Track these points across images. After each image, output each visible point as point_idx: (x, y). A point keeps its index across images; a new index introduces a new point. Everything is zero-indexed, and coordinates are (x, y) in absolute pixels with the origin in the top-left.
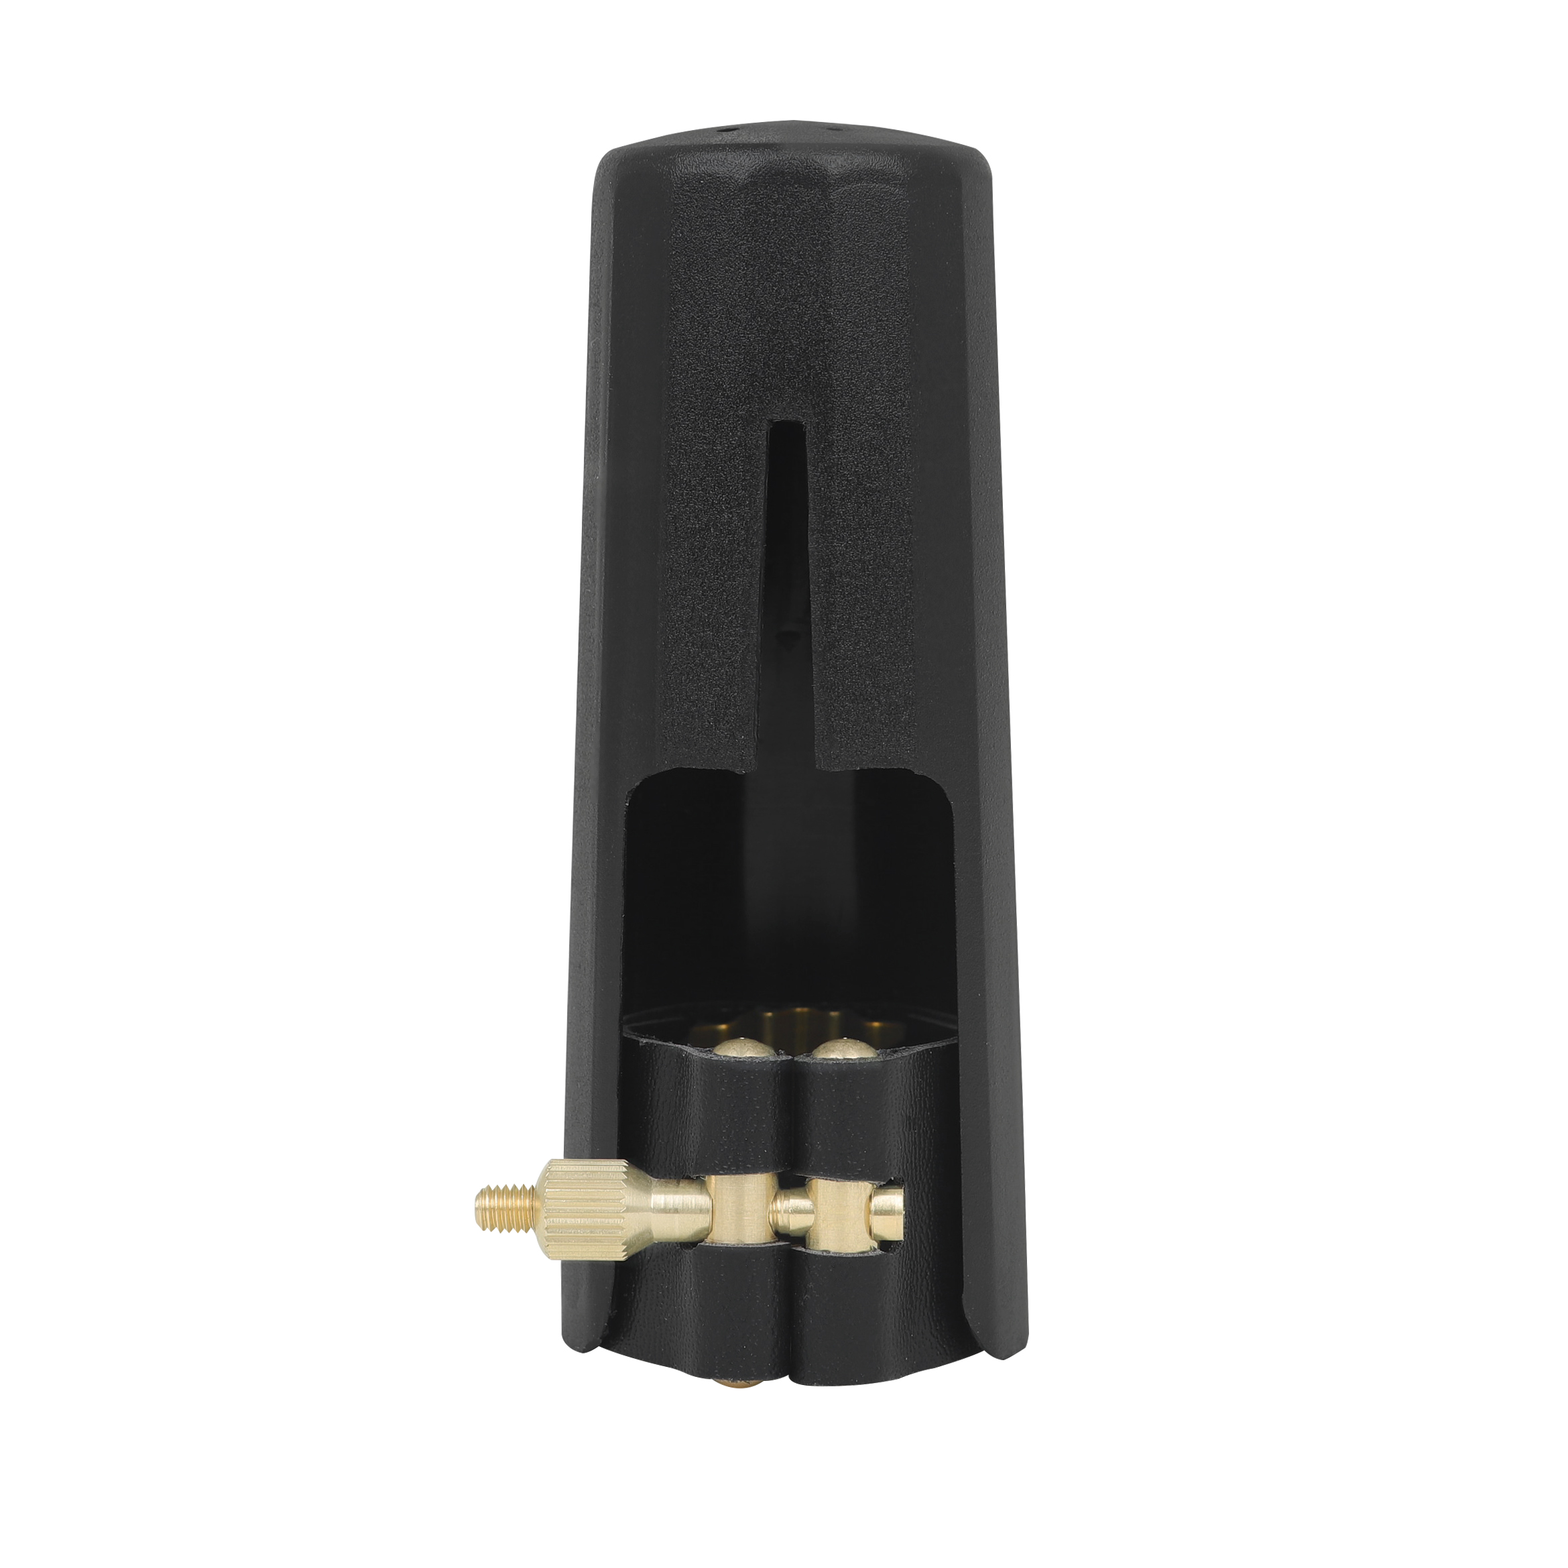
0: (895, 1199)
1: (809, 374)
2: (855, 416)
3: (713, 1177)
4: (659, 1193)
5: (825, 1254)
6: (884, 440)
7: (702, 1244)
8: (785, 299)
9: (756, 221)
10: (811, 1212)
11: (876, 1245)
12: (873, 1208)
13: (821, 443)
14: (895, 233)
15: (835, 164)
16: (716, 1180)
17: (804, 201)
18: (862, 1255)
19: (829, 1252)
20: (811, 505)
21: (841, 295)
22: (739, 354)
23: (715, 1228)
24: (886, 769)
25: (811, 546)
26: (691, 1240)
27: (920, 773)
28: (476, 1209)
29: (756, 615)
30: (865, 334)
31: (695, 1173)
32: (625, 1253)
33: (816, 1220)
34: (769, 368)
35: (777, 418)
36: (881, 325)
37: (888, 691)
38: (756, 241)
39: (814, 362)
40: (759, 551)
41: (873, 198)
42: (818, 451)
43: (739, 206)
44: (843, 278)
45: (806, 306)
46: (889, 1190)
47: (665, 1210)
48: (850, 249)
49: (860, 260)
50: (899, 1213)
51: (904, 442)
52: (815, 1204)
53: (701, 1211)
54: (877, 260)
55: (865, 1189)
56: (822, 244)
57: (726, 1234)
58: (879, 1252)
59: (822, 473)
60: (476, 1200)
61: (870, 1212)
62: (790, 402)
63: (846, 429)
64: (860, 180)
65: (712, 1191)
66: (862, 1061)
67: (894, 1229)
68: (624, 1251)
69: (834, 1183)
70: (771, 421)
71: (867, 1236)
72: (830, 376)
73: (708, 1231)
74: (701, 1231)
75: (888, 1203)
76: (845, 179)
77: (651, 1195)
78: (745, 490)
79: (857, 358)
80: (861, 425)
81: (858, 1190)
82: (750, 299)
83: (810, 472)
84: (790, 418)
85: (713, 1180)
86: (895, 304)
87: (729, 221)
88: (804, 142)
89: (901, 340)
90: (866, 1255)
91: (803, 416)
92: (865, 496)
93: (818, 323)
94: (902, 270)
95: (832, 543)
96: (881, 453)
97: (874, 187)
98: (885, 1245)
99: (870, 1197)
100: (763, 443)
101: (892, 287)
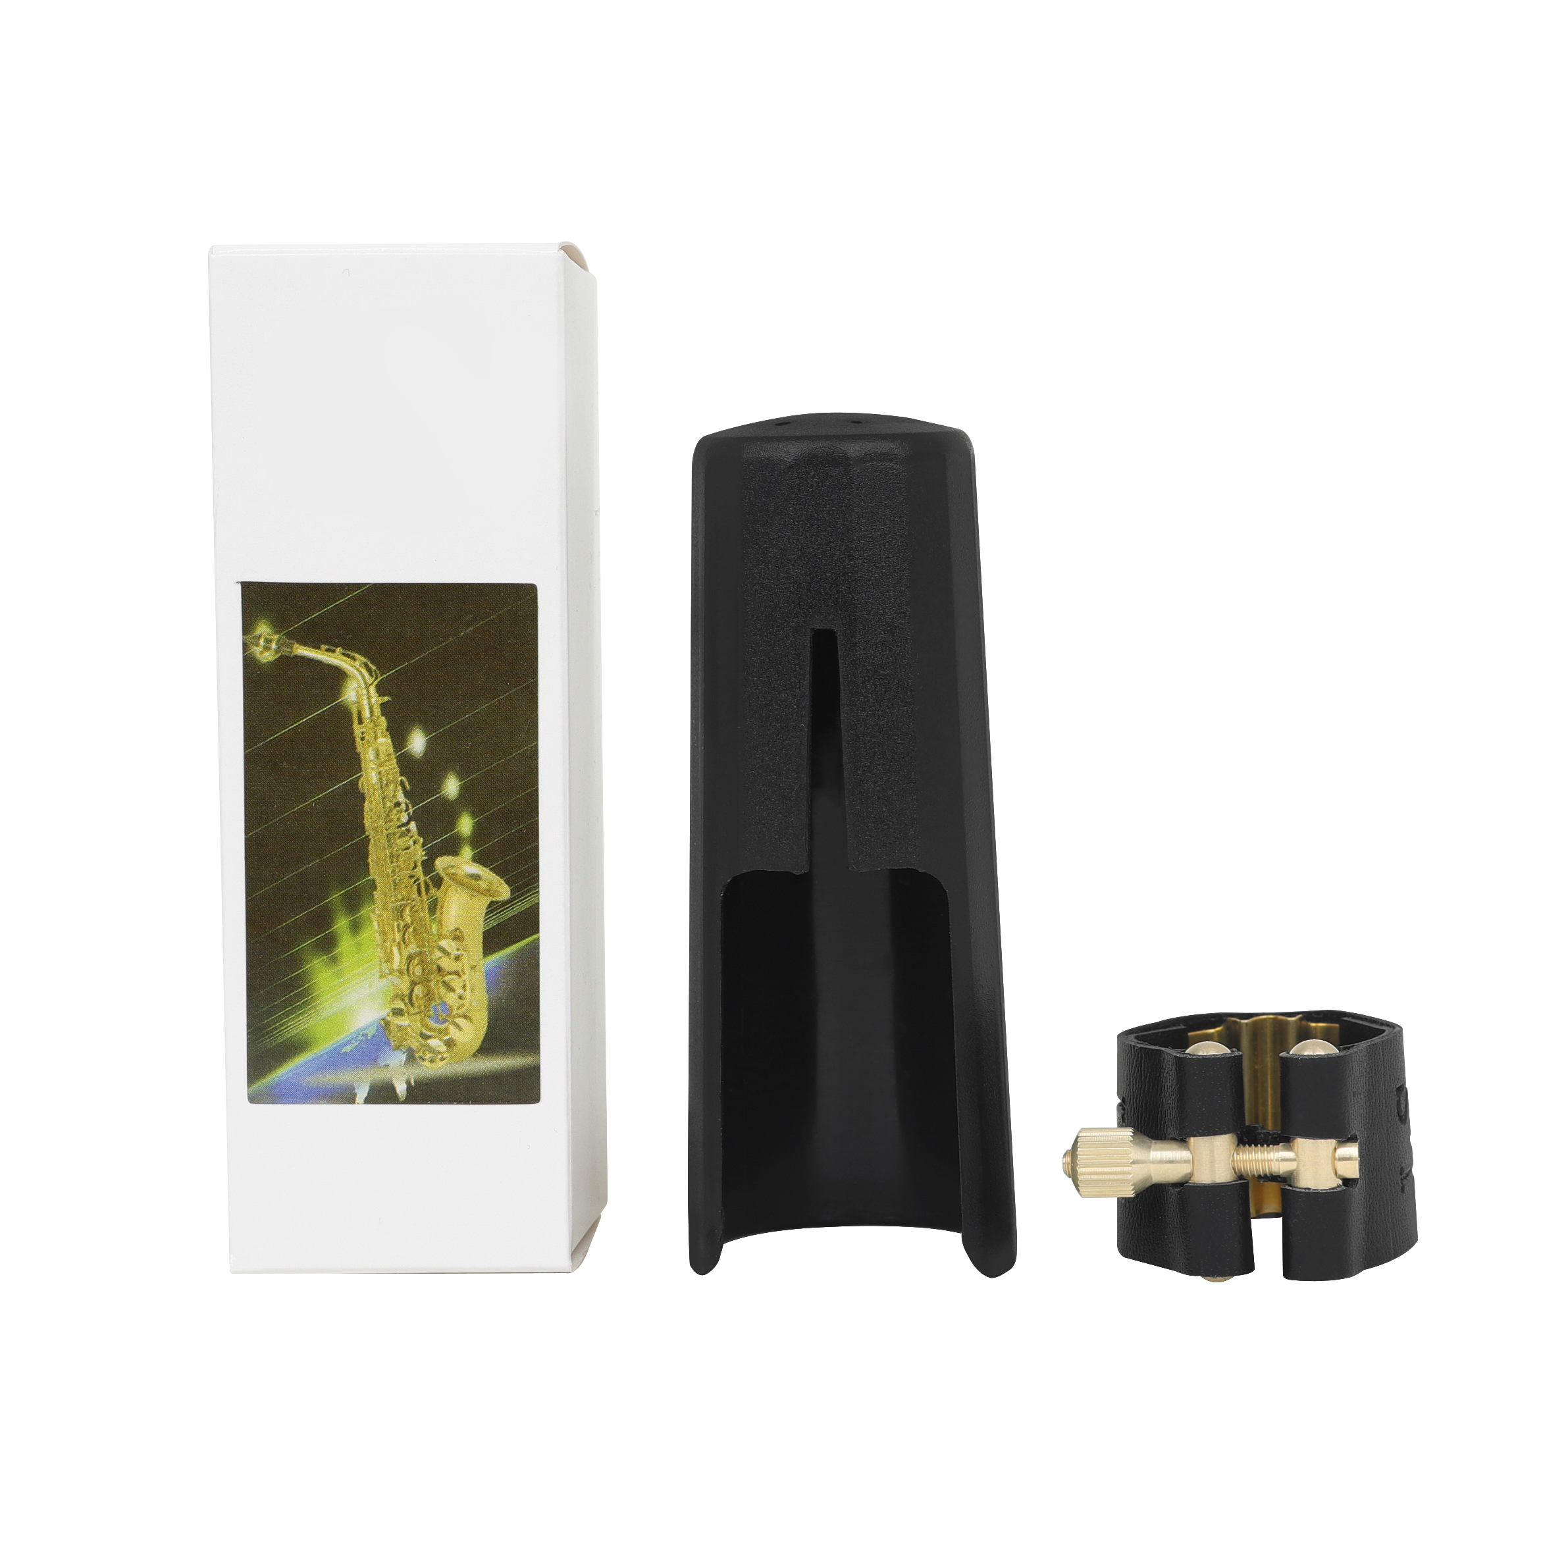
0: (1352, 1150)
1: (838, 596)
2: (871, 625)
3: (1192, 1138)
4: (1156, 1150)
5: (1307, 1191)
6: (893, 641)
7: (1187, 1184)
8: (821, 545)
9: (799, 491)
10: (1294, 1160)
11: (1340, 1182)
12: (1337, 1156)
13: (848, 644)
14: (897, 496)
15: (854, 449)
16: (1194, 1140)
17: (832, 476)
18: (1332, 1191)
19: (1309, 1189)
20: (842, 687)
21: (859, 541)
22: (790, 583)
23: (1195, 1173)
24: (899, 869)
25: (843, 716)
26: (1179, 1181)
27: (923, 871)
28: (1063, 1164)
29: (805, 764)
30: (878, 568)
31: (1179, 1135)
32: (1133, 1192)
33: (1298, 1166)
34: (810, 593)
35: (817, 627)
36: (888, 561)
37: (899, 815)
38: (800, 505)
39: (841, 588)
40: (807, 719)
41: (881, 472)
42: (846, 650)
43: (787, 480)
44: (861, 529)
45: (835, 549)
46: (1348, 1144)
47: (1161, 1162)
48: (865, 509)
49: (872, 516)
50: (1356, 1160)
51: (907, 642)
52: (1297, 1155)
53: (1185, 1162)
54: (885, 516)
55: (1331, 1144)
56: (846, 506)
57: (1204, 1177)
58: (1344, 1188)
59: (849, 664)
60: (1063, 1158)
61: (1335, 1159)
62: (826, 616)
63: (865, 633)
64: (872, 460)
65: (1192, 1150)
66: (1329, 1056)
67: (1352, 1170)
68: (1132, 1190)
69: (1312, 1141)
70: (813, 629)
71: (1334, 1176)
72: (853, 597)
73: (1191, 1175)
74: (1186, 1175)
75: (1348, 1153)
76: (862, 459)
77: (1150, 1151)
78: (796, 677)
79: (872, 584)
80: (876, 630)
81: (1325, 1146)
82: (797, 545)
83: (840, 664)
84: (826, 627)
85: (1192, 1140)
86: (898, 546)
87: (781, 490)
88: (832, 434)
89: (903, 570)
90: (1335, 1190)
91: (835, 626)
92: (879, 679)
93: (844, 561)
94: (903, 521)
95: (857, 713)
96: (890, 650)
97: (882, 465)
98: (1347, 1182)
99: (1335, 1149)
100: (808, 644)
101: (896, 534)
